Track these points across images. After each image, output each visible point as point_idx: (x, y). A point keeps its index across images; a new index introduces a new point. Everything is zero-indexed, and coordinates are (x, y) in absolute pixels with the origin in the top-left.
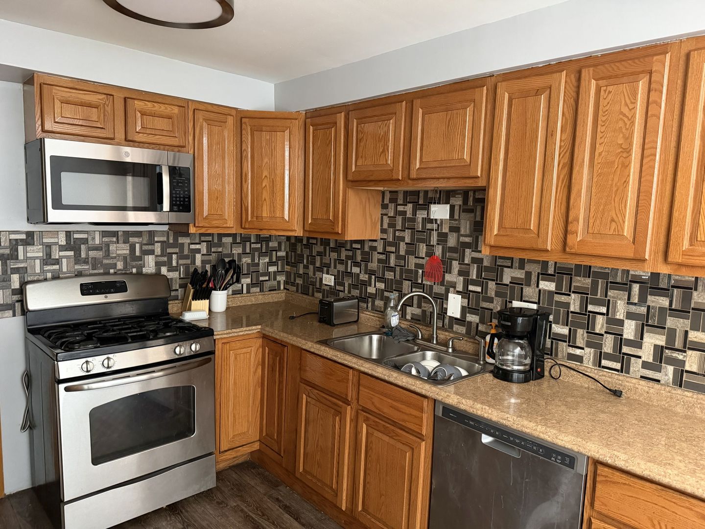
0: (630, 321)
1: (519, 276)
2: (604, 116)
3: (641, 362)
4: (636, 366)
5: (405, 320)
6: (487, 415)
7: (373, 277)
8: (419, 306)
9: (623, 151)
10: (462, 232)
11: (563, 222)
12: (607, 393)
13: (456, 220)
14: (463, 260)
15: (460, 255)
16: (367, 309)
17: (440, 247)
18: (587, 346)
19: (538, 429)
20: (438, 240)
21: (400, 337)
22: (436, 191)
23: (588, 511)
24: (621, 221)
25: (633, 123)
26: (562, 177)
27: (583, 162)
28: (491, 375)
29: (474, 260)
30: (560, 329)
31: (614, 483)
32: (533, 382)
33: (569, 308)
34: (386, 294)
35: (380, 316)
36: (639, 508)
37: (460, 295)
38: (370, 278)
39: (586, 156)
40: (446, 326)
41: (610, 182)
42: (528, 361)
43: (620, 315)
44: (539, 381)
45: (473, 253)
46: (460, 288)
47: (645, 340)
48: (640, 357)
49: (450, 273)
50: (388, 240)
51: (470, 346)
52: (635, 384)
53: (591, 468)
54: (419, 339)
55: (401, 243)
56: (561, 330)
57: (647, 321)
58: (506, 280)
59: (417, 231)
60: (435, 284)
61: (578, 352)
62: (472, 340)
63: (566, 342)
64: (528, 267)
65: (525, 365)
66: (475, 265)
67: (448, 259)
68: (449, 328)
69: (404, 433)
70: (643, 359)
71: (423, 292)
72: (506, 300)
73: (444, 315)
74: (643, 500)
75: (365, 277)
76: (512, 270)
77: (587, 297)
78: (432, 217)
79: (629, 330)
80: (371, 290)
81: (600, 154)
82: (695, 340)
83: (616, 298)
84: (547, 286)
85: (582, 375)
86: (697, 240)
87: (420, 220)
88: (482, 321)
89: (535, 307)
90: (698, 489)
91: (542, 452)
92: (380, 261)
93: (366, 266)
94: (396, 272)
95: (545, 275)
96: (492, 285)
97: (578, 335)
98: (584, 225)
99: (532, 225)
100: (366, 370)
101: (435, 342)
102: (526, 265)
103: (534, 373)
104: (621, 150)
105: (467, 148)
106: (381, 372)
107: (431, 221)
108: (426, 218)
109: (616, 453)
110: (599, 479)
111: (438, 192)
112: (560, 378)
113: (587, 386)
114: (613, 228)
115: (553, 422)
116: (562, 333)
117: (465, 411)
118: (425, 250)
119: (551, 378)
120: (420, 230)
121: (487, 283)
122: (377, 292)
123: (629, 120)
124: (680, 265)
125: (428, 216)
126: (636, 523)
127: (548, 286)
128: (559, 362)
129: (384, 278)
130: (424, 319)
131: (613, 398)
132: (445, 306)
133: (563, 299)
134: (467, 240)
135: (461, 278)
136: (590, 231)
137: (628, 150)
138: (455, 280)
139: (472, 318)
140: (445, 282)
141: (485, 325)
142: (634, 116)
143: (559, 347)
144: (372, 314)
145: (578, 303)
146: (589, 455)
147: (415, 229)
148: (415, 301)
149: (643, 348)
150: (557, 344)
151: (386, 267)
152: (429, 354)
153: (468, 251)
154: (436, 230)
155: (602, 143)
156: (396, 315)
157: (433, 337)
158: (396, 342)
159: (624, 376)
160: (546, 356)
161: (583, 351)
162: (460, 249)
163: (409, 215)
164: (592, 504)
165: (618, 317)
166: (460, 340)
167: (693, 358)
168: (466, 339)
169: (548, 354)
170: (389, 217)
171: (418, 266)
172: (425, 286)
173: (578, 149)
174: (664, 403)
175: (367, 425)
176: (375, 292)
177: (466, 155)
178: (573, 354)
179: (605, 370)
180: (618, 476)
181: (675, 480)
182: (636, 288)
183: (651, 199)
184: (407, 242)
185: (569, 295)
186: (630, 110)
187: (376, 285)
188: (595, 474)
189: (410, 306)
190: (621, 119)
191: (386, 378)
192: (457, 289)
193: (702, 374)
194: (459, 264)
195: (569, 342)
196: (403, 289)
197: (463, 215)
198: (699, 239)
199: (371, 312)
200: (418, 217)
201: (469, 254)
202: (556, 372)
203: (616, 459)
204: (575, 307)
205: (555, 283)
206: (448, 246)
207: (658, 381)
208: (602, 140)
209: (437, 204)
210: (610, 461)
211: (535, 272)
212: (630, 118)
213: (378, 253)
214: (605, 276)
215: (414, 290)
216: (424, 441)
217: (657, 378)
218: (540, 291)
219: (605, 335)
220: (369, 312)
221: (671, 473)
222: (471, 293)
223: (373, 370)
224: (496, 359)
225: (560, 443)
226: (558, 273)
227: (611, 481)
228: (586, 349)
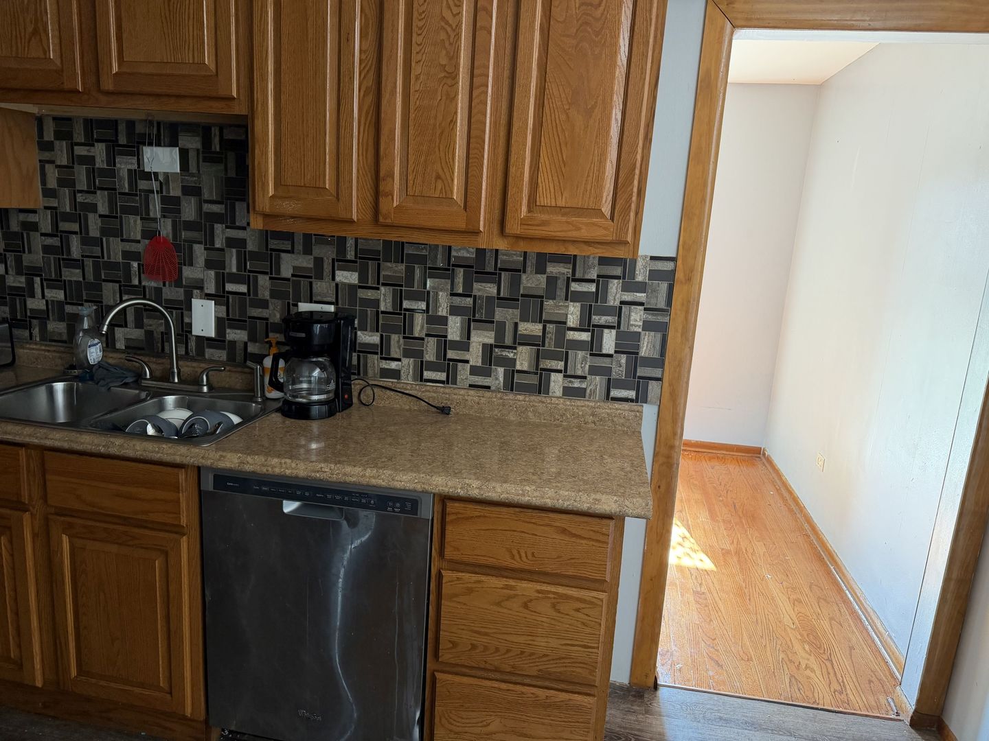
0: (454, 317)
1: (305, 265)
2: (420, 20)
3: (469, 367)
4: (463, 373)
5: (114, 352)
6: (290, 471)
7: (37, 280)
8: (139, 324)
9: (447, 75)
10: (206, 195)
11: (372, 178)
12: (433, 413)
13: (192, 175)
14: (213, 243)
15: (205, 235)
16: (31, 339)
17: (169, 222)
18: (404, 357)
19: (367, 474)
20: (163, 210)
21: (109, 380)
22: (151, 123)
23: (436, 563)
24: (449, 178)
25: (458, 36)
26: (365, 108)
27: (395, 87)
28: (279, 414)
29: (231, 243)
30: (368, 338)
31: (467, 519)
32: (340, 414)
33: (378, 307)
34: (69, 309)
35: (62, 349)
36: (497, 541)
37: (212, 300)
38: (30, 284)
39: (398, 79)
40: (193, 352)
41: (432, 121)
42: (332, 386)
43: (443, 311)
44: (347, 411)
45: (228, 230)
46: (211, 288)
47: (472, 339)
48: (467, 362)
49: (191, 264)
50: (63, 210)
51: (237, 378)
52: (464, 396)
53: (438, 508)
54: (146, 379)
55: (91, 216)
56: (370, 338)
57: (474, 316)
58: (286, 272)
59: (120, 193)
60: (164, 285)
61: (394, 365)
62: (239, 369)
63: (377, 353)
64: (318, 251)
65: (328, 392)
66: (234, 251)
67: (185, 241)
68: (198, 355)
69: (147, 532)
70: (471, 363)
71: (144, 298)
72: (289, 303)
73: (187, 336)
74: (501, 530)
75: (20, 282)
76: (292, 255)
77: (401, 290)
78: (147, 170)
79: (454, 328)
80: (36, 304)
81: (417, 78)
82: (525, 332)
83: (436, 289)
84: (346, 278)
85: (400, 394)
86: (536, 205)
87: (125, 174)
88: (253, 338)
89: (332, 308)
90: (558, 500)
91: (375, 504)
92: (47, 249)
93: (19, 261)
94: (86, 269)
95: (342, 262)
96: (264, 281)
97: (392, 342)
98: (401, 184)
99: (327, 182)
100: (57, 444)
101: (176, 380)
102: (313, 247)
103: (339, 403)
104: (443, 75)
105: (208, 45)
106: (88, 441)
107: (147, 176)
108: (135, 170)
109: (467, 481)
110: (448, 519)
111: (155, 125)
112: (374, 403)
113: (408, 407)
114: (439, 188)
115: (383, 460)
116: (372, 342)
117: (253, 472)
118: (139, 228)
119: (362, 405)
120: (127, 191)
121: (256, 279)
122: (50, 307)
123: (454, 30)
124: (518, 238)
125: (139, 167)
126: (494, 560)
127: (348, 277)
128: (371, 382)
129: (61, 281)
130: (152, 346)
131: (441, 417)
132: (186, 320)
133: (370, 294)
134: (216, 208)
135: (212, 273)
136: (410, 192)
137: (453, 75)
138: (201, 276)
139: (236, 335)
140: (184, 280)
141: (257, 344)
142: (459, 25)
143: (369, 361)
144: (43, 348)
145: (389, 300)
146: (436, 491)
147: (115, 189)
148: (130, 317)
149: (471, 350)
150: (366, 359)
151: (63, 259)
152: (170, 400)
153: (219, 228)
154: (157, 192)
155: (420, 61)
156: (97, 344)
157: (173, 373)
158: (103, 389)
159: (451, 388)
160: (353, 377)
161: (400, 363)
162: (205, 225)
163: (101, 163)
164: (441, 553)
165: (440, 314)
166: (221, 371)
167: (524, 354)
168: (228, 368)
169: (354, 374)
170: (58, 167)
171: (128, 255)
172: (147, 290)
173: (387, 66)
174: (496, 412)
175: (70, 537)
176: (45, 308)
177: (208, 58)
178: (387, 369)
179: (428, 384)
180: (472, 510)
181: (534, 497)
182: (460, 273)
183: (484, 149)
184: (102, 213)
185: (378, 289)
186: (454, 16)
187: (46, 294)
188: (444, 514)
189: (120, 326)
190: (443, 28)
191: (102, 450)
192: (207, 291)
193: (533, 372)
194: (205, 249)
195: (382, 354)
196: (104, 297)
197: (205, 167)
198: (538, 204)
199: (42, 345)
200: (120, 169)
201: (221, 234)
202: (368, 396)
203: (469, 489)
204: (386, 303)
205: (357, 274)
206: (182, 219)
207: (488, 387)
208: (419, 57)
209: (156, 145)
210: (462, 493)
211: (327, 258)
212: (454, 28)
213: (42, 235)
214: (421, 260)
215: (124, 298)
216: (184, 535)
217: (486, 384)
218: (337, 285)
219: (426, 339)
220: (36, 344)
221: (529, 489)
222: (231, 296)
223: (72, 441)
224: (285, 390)
225: (398, 485)
226: (360, 258)
227: (463, 518)
228: (403, 359)
